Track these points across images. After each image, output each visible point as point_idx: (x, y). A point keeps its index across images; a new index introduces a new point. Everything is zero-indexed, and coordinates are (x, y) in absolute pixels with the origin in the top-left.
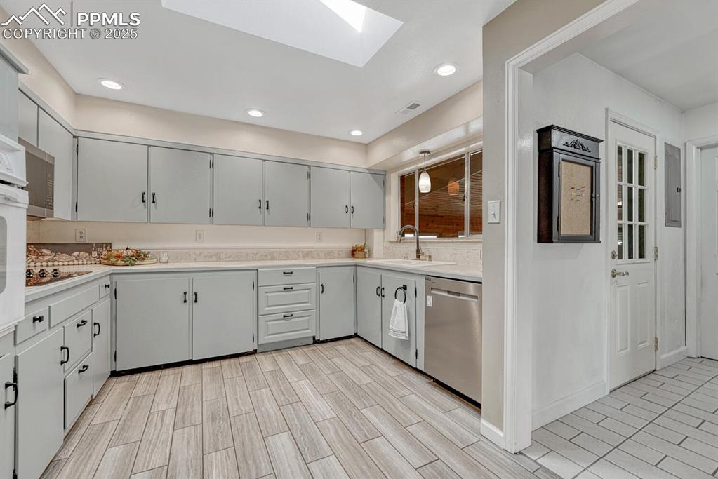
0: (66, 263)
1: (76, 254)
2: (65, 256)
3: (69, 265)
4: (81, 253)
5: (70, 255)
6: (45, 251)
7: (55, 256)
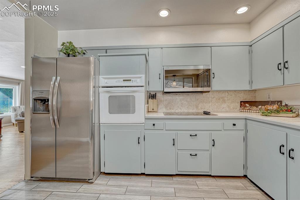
0: (255, 111)
1: (260, 107)
2: (255, 108)
3: (256, 112)
4: (263, 107)
5: (257, 107)
6: (247, 105)
7: (251, 107)
